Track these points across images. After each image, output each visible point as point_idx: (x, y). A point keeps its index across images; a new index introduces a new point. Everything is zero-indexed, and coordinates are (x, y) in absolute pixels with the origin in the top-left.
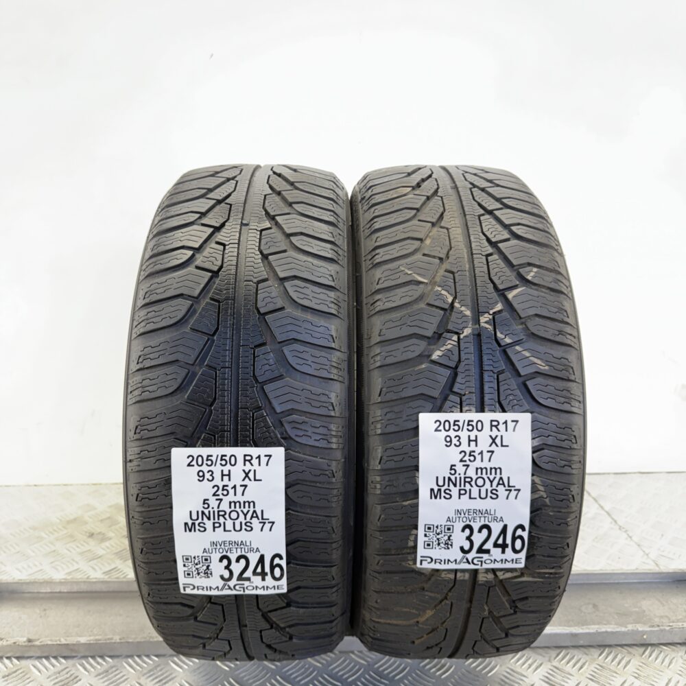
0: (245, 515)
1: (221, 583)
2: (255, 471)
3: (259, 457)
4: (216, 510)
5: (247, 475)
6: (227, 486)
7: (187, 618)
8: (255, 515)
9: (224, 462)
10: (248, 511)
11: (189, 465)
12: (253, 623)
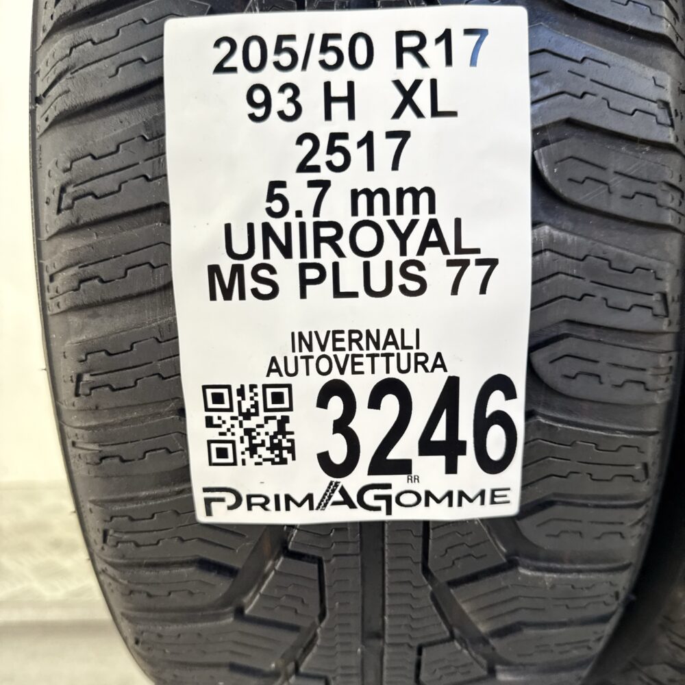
0: (403, 237)
1: (319, 482)
2: (434, 83)
3: (446, 36)
4: (309, 220)
5: (408, 97)
6: (344, 136)
7: (212, 612)
8: (433, 237)
9: (331, 58)
10: (413, 223)
11: (220, 69)
12: (405, 621)
